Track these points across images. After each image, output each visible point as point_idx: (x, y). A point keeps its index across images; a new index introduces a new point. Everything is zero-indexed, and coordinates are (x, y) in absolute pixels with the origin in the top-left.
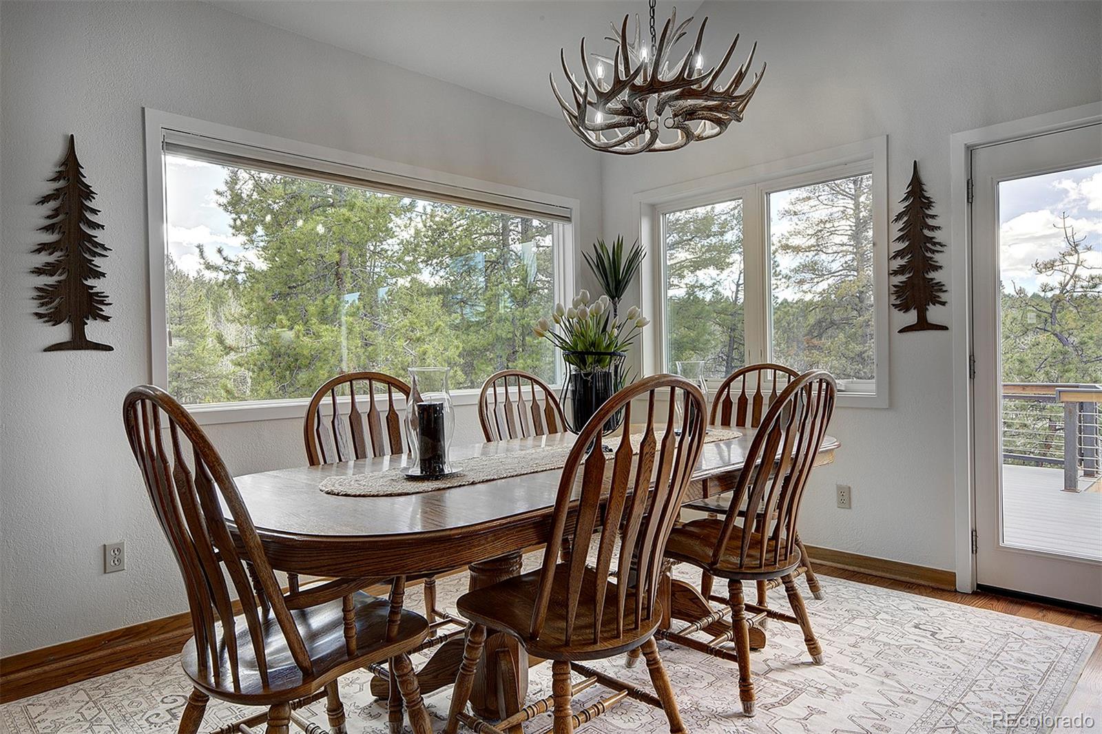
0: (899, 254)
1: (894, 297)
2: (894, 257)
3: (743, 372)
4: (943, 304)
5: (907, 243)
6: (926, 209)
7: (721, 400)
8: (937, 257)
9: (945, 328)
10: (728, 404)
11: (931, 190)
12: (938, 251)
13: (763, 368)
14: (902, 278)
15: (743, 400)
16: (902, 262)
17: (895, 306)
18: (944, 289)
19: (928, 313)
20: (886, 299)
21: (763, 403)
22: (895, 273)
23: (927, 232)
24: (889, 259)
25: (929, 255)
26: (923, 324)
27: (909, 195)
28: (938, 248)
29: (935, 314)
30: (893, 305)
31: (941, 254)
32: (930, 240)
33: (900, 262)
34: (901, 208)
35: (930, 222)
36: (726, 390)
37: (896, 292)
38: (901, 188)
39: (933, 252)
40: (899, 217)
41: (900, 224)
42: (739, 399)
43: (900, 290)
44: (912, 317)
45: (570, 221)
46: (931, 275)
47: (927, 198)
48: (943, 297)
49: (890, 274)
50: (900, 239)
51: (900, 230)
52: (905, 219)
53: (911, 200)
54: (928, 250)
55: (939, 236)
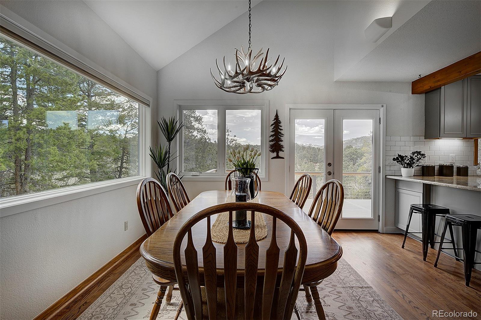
0: (272, 136)
1: (270, 148)
2: (271, 137)
4: (283, 151)
5: (274, 133)
6: (280, 124)
8: (282, 138)
9: (283, 158)
10: (230, 181)
11: (280, 119)
12: (282, 136)
14: (272, 143)
16: (273, 138)
17: (271, 151)
18: (283, 147)
19: (279, 153)
20: (268, 149)
22: (271, 141)
23: (279, 130)
24: (269, 137)
25: (280, 137)
26: (278, 157)
27: (275, 119)
28: (282, 135)
29: (281, 154)
30: (270, 151)
32: (280, 133)
34: (273, 122)
35: (280, 127)
37: (271, 147)
38: (273, 117)
39: (281, 136)
40: (272, 125)
41: (272, 127)
43: (272, 146)
44: (275, 154)
45: (149, 106)
46: (280, 143)
47: (280, 121)
48: (283, 149)
49: (269, 141)
50: (272, 131)
51: (272, 129)
52: (274, 126)
53: (275, 121)
54: (279, 135)
55: (282, 132)
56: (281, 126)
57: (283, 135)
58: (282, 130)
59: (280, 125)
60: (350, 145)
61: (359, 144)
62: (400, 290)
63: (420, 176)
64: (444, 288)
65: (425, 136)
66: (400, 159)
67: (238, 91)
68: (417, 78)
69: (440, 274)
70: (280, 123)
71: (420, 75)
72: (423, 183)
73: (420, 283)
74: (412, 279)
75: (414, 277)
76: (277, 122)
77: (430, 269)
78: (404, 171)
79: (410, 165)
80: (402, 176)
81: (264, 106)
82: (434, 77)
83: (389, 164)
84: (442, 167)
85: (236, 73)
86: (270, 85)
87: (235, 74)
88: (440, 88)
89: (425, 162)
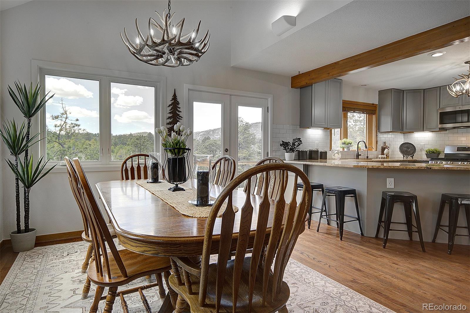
0: (169, 118)
2: (168, 119)
3: (132, 157)
5: (172, 115)
7: (124, 170)
10: (126, 170)
11: (179, 99)
13: (140, 156)
14: (170, 126)
15: (132, 169)
16: (171, 121)
21: (141, 169)
22: (168, 124)
23: (177, 112)
24: (166, 119)
25: (178, 120)
27: (173, 99)
28: (180, 118)
31: (181, 120)
32: (178, 115)
33: (169, 120)
34: (170, 103)
36: (125, 165)
38: (170, 97)
39: (179, 119)
40: (169, 106)
42: (131, 168)
43: (169, 130)
49: (167, 124)
50: (169, 113)
51: (170, 110)
52: (171, 107)
53: (173, 101)
54: (178, 118)
55: (181, 114)
56: (179, 108)
57: (182, 117)
58: (181, 112)
59: (178, 106)
60: (208, 137)
61: (216, 135)
62: (304, 252)
63: (297, 160)
64: (329, 244)
65: (300, 126)
66: (285, 145)
67: (150, 62)
68: (297, 74)
69: (322, 236)
70: (178, 103)
71: (299, 72)
72: (304, 164)
73: (314, 245)
74: (307, 243)
75: (309, 241)
76: (175, 103)
77: (315, 234)
78: (287, 155)
79: (292, 150)
80: (285, 160)
81: (159, 83)
82: (309, 75)
83: (275, 150)
84: (311, 152)
85: (163, 40)
86: (190, 61)
87: (161, 41)
88: (312, 85)
89: (301, 148)
